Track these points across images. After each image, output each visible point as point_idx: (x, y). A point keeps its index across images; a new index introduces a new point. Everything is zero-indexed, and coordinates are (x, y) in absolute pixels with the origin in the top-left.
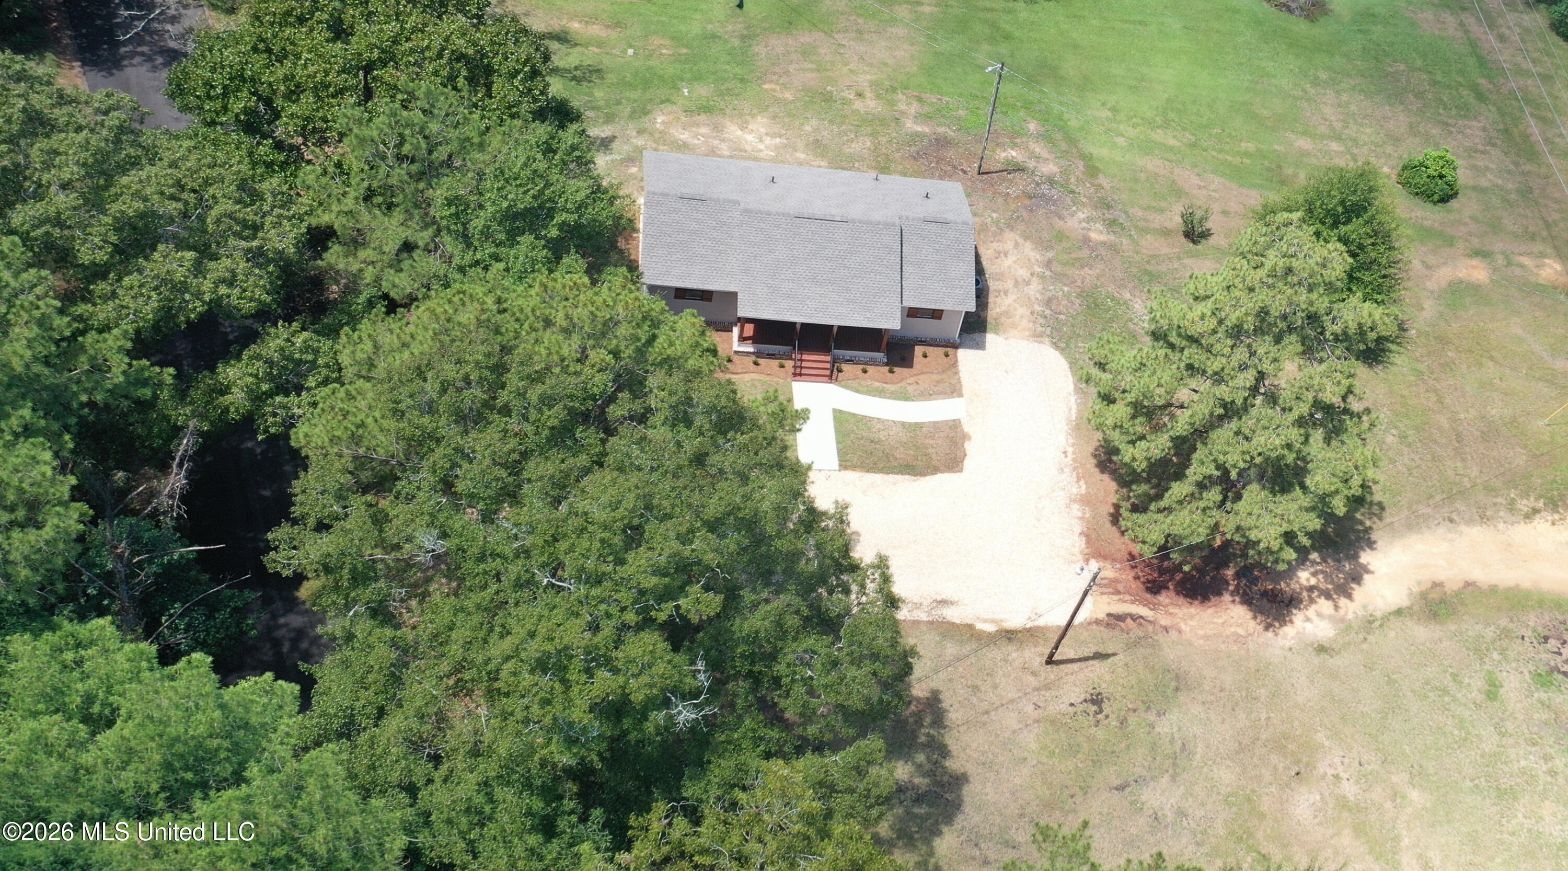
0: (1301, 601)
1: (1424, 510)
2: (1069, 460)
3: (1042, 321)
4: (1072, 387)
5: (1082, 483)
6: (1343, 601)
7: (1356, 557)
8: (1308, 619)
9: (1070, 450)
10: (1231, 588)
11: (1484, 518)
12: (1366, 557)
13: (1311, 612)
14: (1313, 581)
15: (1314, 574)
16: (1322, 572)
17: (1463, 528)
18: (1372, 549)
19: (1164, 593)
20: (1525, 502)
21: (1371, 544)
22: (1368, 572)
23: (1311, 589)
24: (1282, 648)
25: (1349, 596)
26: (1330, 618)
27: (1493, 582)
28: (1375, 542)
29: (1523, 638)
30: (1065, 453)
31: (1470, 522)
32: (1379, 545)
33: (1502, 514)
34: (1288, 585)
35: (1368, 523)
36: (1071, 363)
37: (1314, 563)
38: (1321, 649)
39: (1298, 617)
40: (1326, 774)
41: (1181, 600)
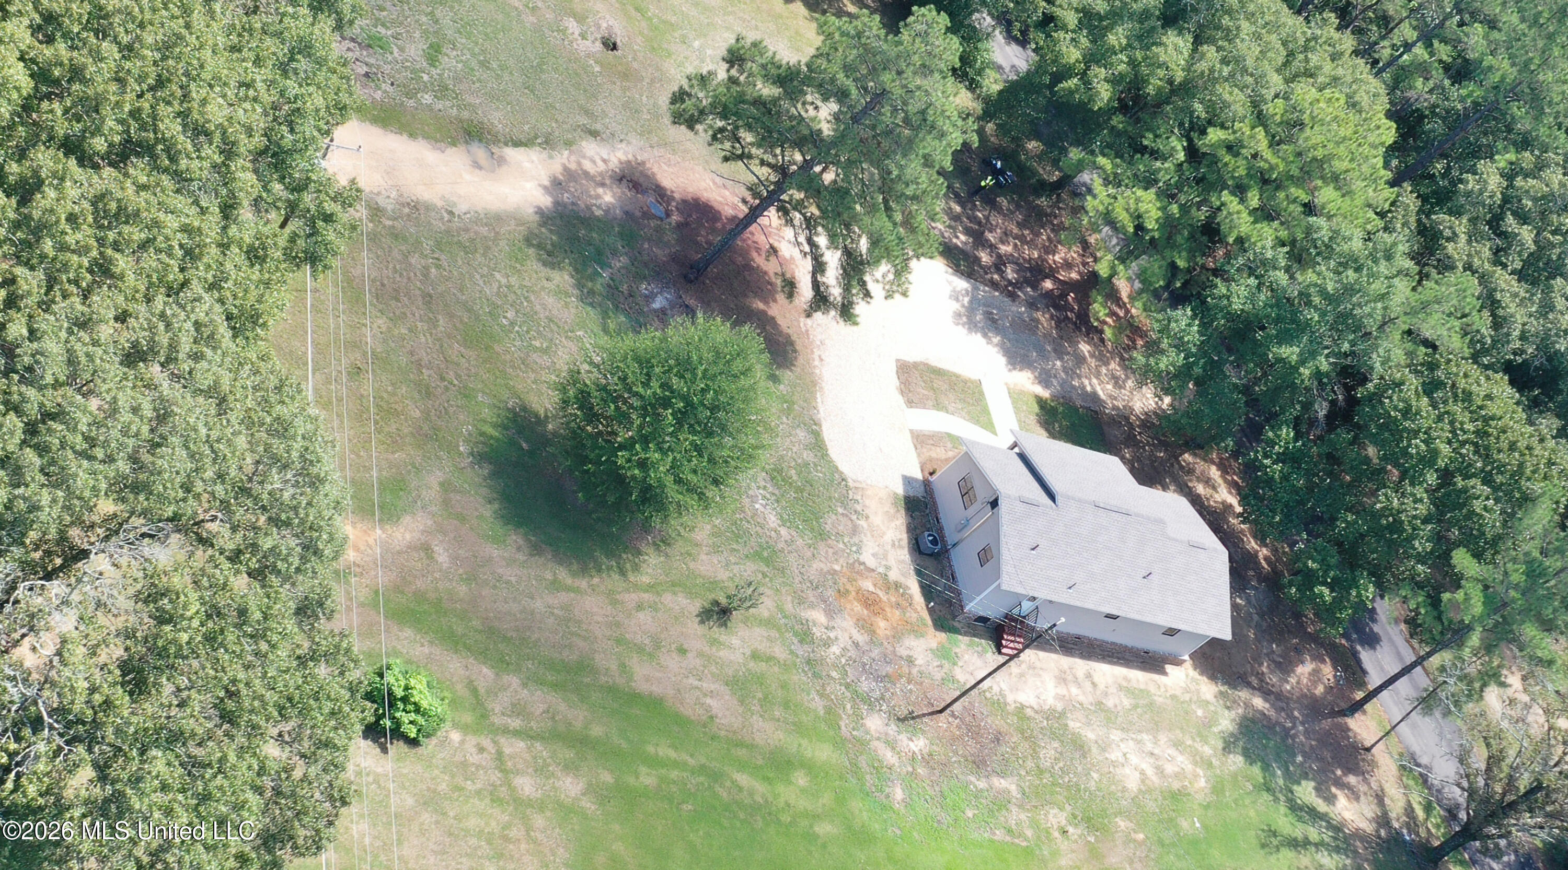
0: (611, 177)
1: (484, 231)
2: (817, 353)
3: (859, 508)
4: (824, 428)
5: (803, 329)
6: (573, 166)
7: (557, 203)
8: (604, 161)
9: (817, 363)
10: (674, 204)
11: (416, 207)
12: (546, 201)
13: (602, 167)
14: (600, 190)
15: (598, 197)
16: (590, 196)
17: (440, 204)
18: (539, 208)
19: (729, 216)
20: (357, 215)
21: (540, 211)
22: (545, 188)
23: (603, 185)
24: (629, 143)
25: (566, 169)
26: (584, 157)
27: (413, 143)
28: (536, 213)
29: (392, 84)
30: (821, 360)
31: (428, 207)
32: (531, 210)
33: (390, 207)
34: (623, 193)
35: (543, 230)
36: (827, 455)
37: (599, 207)
38: (594, 134)
39: (614, 164)
40: (593, 42)
41: (717, 206)
